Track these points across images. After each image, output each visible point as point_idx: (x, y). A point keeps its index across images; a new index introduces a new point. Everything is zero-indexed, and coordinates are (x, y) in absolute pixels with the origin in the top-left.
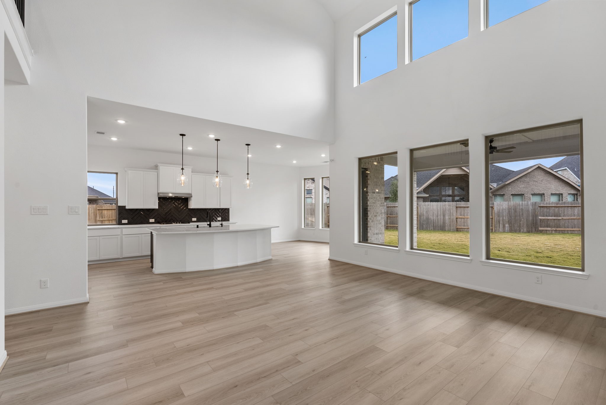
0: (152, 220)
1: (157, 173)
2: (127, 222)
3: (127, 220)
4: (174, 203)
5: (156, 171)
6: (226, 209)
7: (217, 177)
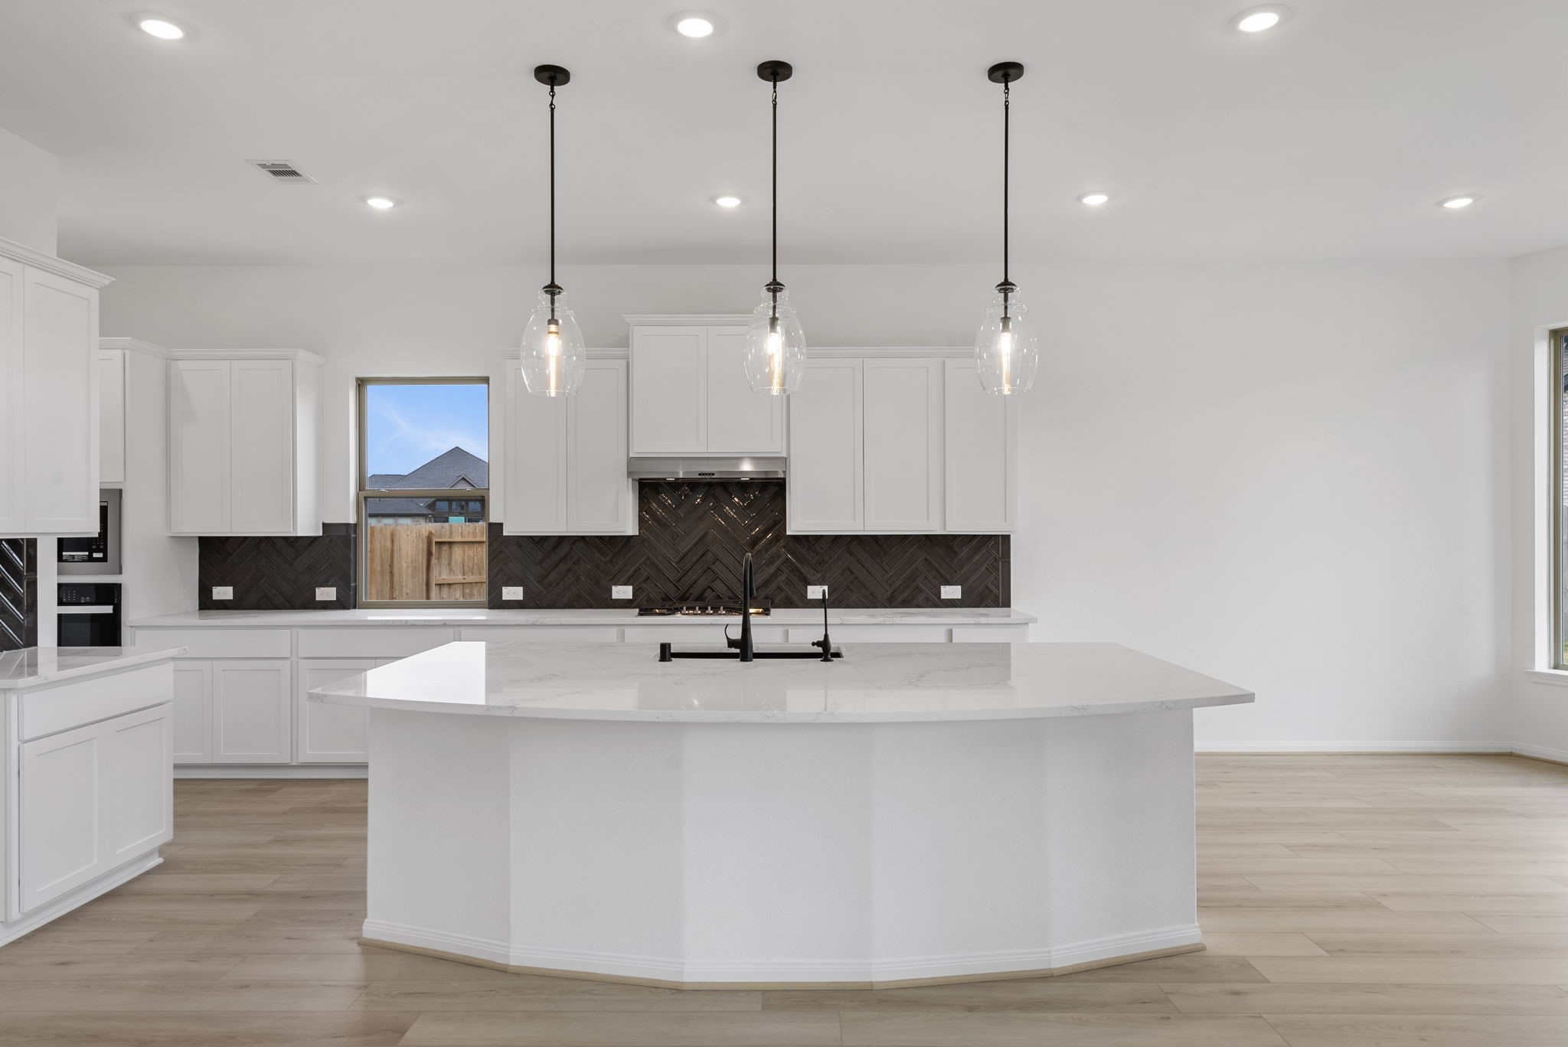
0: (622, 592)
1: (624, 362)
2: (520, 597)
3: (521, 589)
4: (718, 508)
5: (621, 351)
6: (990, 537)
7: (774, 320)
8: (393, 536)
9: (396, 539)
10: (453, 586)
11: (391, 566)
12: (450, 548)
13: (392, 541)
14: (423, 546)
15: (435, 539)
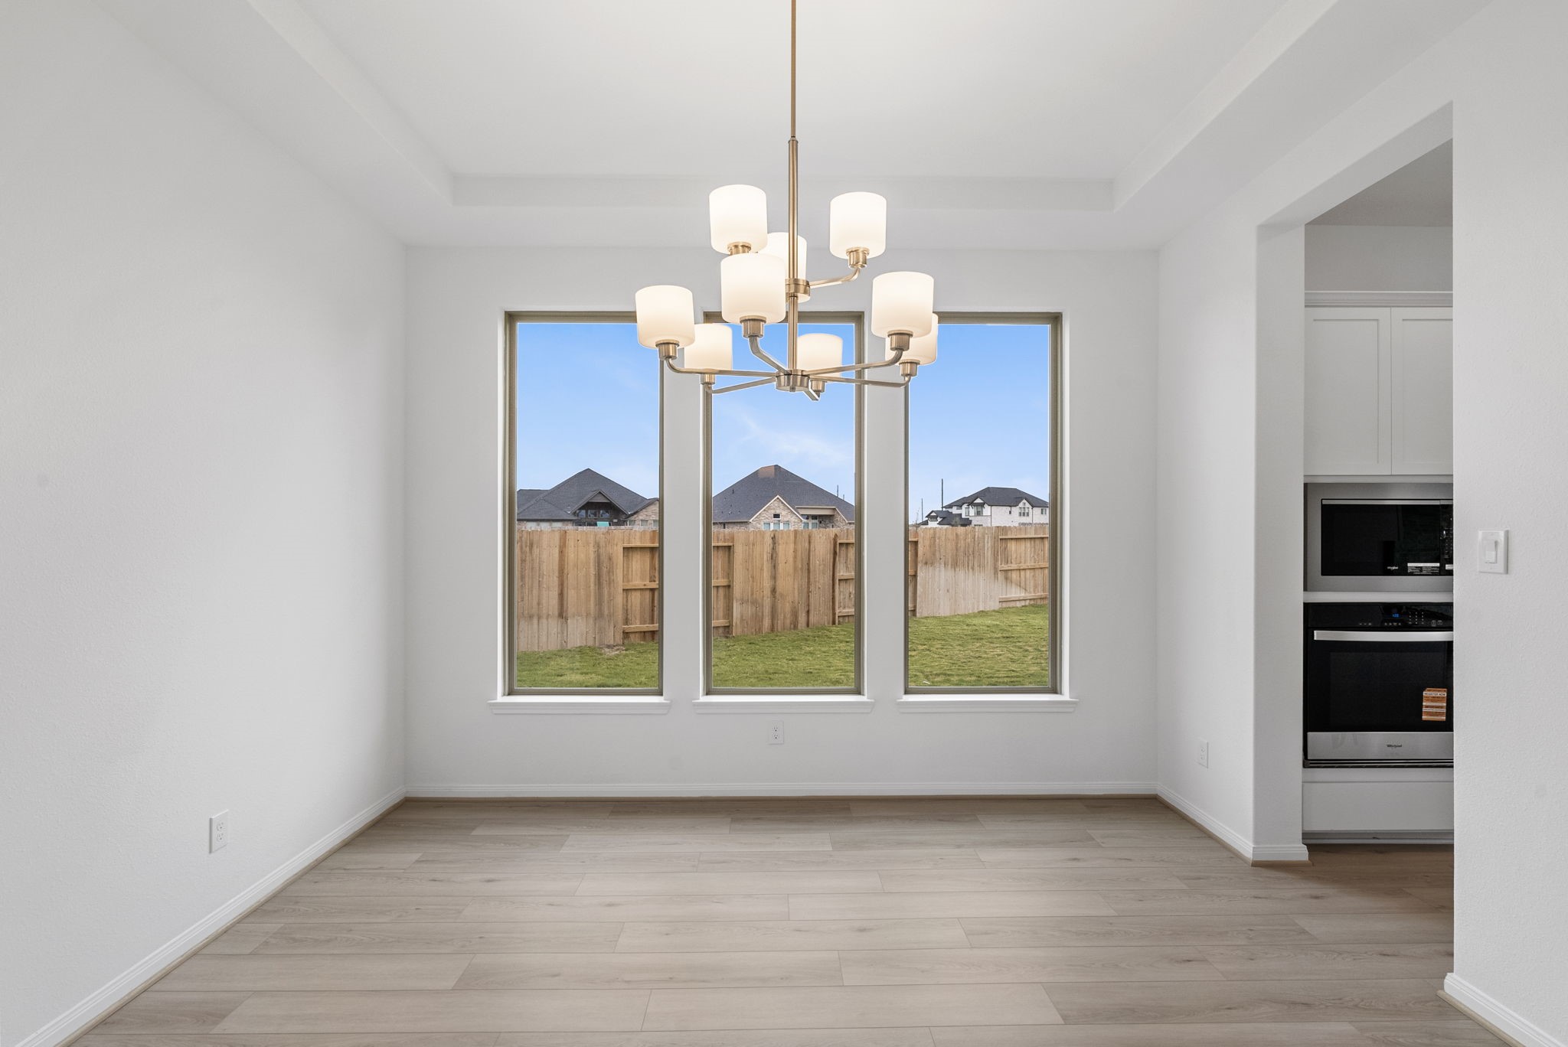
8: (810, 537)
9: (812, 541)
10: (848, 581)
11: (808, 564)
12: (847, 548)
13: (810, 542)
14: (830, 546)
15: (839, 541)
